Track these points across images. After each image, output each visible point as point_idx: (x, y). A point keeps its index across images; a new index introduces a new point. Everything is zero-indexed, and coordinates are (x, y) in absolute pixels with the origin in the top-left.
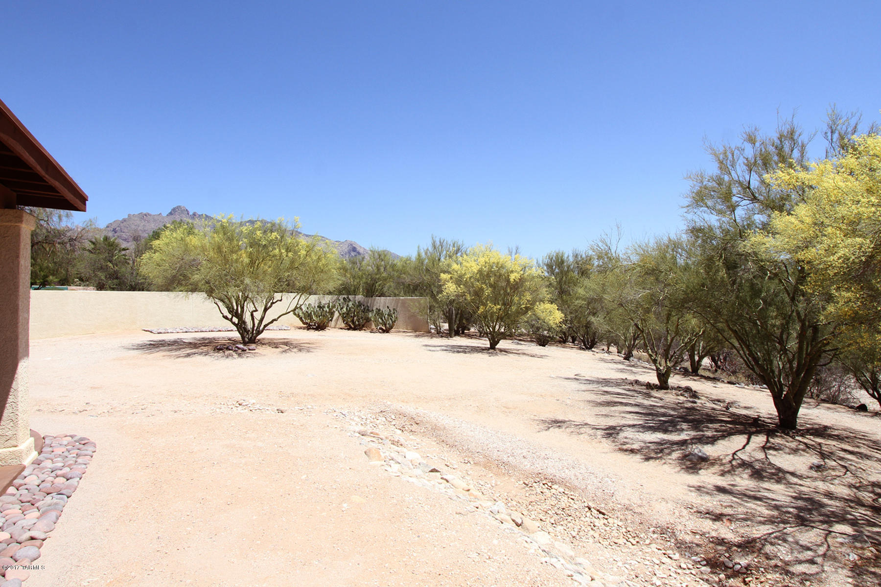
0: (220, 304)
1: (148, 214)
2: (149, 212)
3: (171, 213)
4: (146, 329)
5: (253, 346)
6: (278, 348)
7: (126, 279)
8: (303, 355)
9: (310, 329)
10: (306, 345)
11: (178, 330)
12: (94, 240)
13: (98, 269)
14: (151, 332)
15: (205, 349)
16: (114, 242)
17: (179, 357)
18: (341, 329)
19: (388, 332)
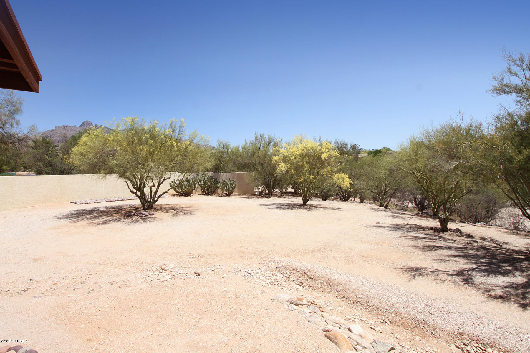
0: (129, 182)
1: (68, 126)
2: (69, 125)
3: (82, 126)
4: (72, 202)
5: (151, 212)
6: (168, 212)
7: (57, 166)
8: (187, 217)
9: (181, 195)
10: (186, 209)
11: (94, 201)
12: (35, 140)
13: (38, 160)
14: (76, 203)
15: (118, 215)
16: (49, 141)
17: (99, 224)
18: (200, 194)
19: (230, 196)
